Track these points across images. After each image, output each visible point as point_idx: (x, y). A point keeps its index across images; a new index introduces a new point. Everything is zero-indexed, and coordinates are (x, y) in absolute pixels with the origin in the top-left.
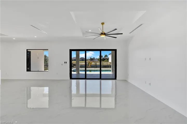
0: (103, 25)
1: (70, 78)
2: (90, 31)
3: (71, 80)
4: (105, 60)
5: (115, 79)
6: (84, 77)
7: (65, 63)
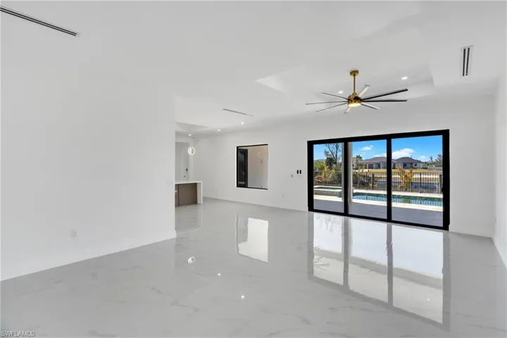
0: (354, 75)
1: (307, 208)
2: (341, 92)
3: (311, 213)
7: (299, 172)
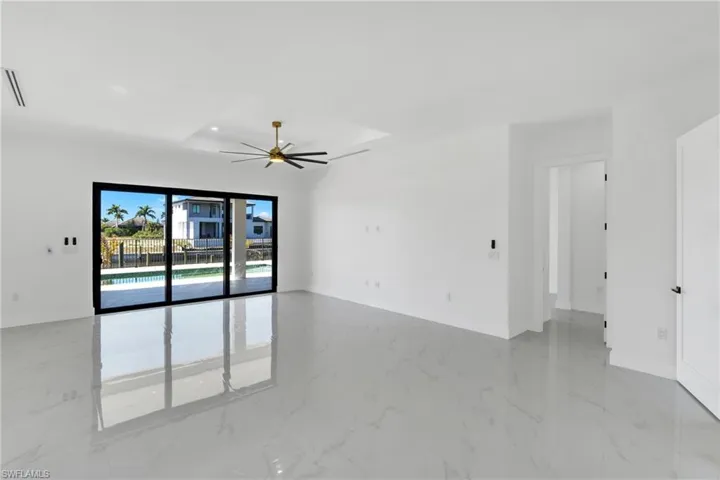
0: (277, 127)
1: (92, 309)
3: (100, 316)
4: (140, 228)
5: (274, 289)
6: (163, 299)
7: (70, 241)
